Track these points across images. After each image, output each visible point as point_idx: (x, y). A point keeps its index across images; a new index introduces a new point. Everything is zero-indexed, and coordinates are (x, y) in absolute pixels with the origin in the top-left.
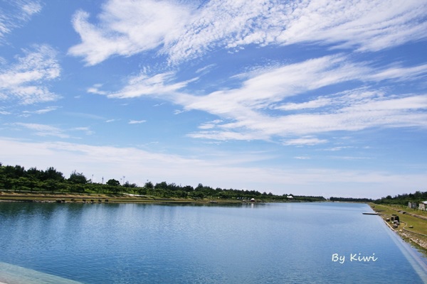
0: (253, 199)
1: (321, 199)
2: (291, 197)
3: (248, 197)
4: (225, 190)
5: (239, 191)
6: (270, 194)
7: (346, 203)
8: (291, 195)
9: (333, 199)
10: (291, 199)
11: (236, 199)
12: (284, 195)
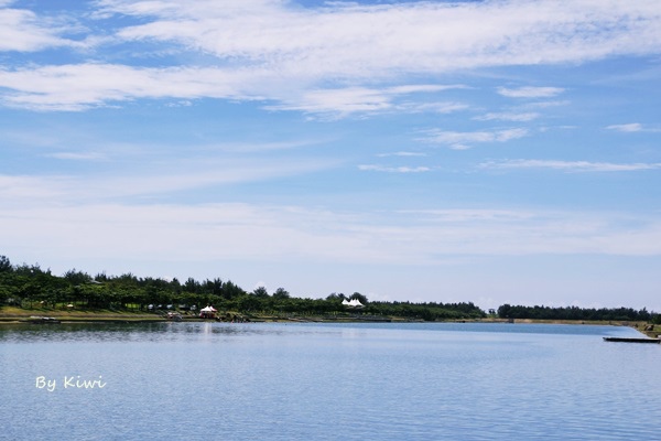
0: (208, 309)
1: (465, 313)
2: (355, 303)
3: (190, 301)
4: (102, 278)
5: (159, 284)
6: (281, 295)
7: (556, 324)
8: (357, 296)
9: (509, 314)
10: (354, 310)
11: (142, 310)
12: (332, 297)
